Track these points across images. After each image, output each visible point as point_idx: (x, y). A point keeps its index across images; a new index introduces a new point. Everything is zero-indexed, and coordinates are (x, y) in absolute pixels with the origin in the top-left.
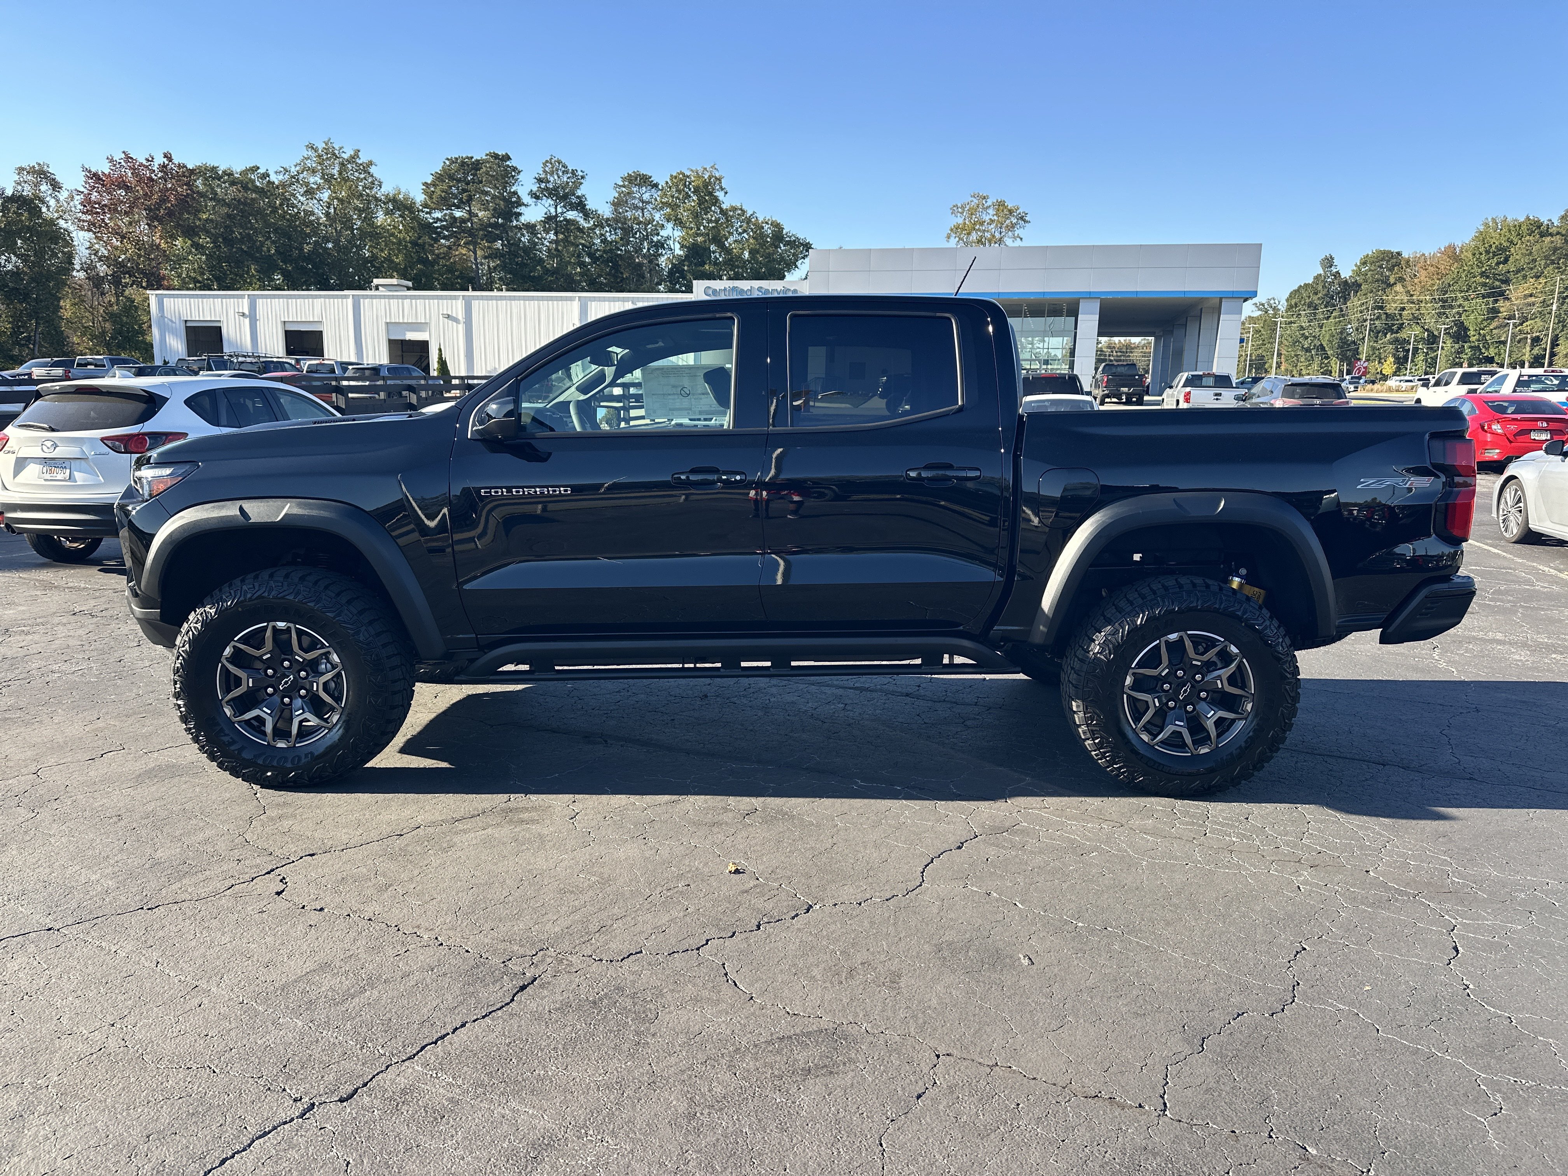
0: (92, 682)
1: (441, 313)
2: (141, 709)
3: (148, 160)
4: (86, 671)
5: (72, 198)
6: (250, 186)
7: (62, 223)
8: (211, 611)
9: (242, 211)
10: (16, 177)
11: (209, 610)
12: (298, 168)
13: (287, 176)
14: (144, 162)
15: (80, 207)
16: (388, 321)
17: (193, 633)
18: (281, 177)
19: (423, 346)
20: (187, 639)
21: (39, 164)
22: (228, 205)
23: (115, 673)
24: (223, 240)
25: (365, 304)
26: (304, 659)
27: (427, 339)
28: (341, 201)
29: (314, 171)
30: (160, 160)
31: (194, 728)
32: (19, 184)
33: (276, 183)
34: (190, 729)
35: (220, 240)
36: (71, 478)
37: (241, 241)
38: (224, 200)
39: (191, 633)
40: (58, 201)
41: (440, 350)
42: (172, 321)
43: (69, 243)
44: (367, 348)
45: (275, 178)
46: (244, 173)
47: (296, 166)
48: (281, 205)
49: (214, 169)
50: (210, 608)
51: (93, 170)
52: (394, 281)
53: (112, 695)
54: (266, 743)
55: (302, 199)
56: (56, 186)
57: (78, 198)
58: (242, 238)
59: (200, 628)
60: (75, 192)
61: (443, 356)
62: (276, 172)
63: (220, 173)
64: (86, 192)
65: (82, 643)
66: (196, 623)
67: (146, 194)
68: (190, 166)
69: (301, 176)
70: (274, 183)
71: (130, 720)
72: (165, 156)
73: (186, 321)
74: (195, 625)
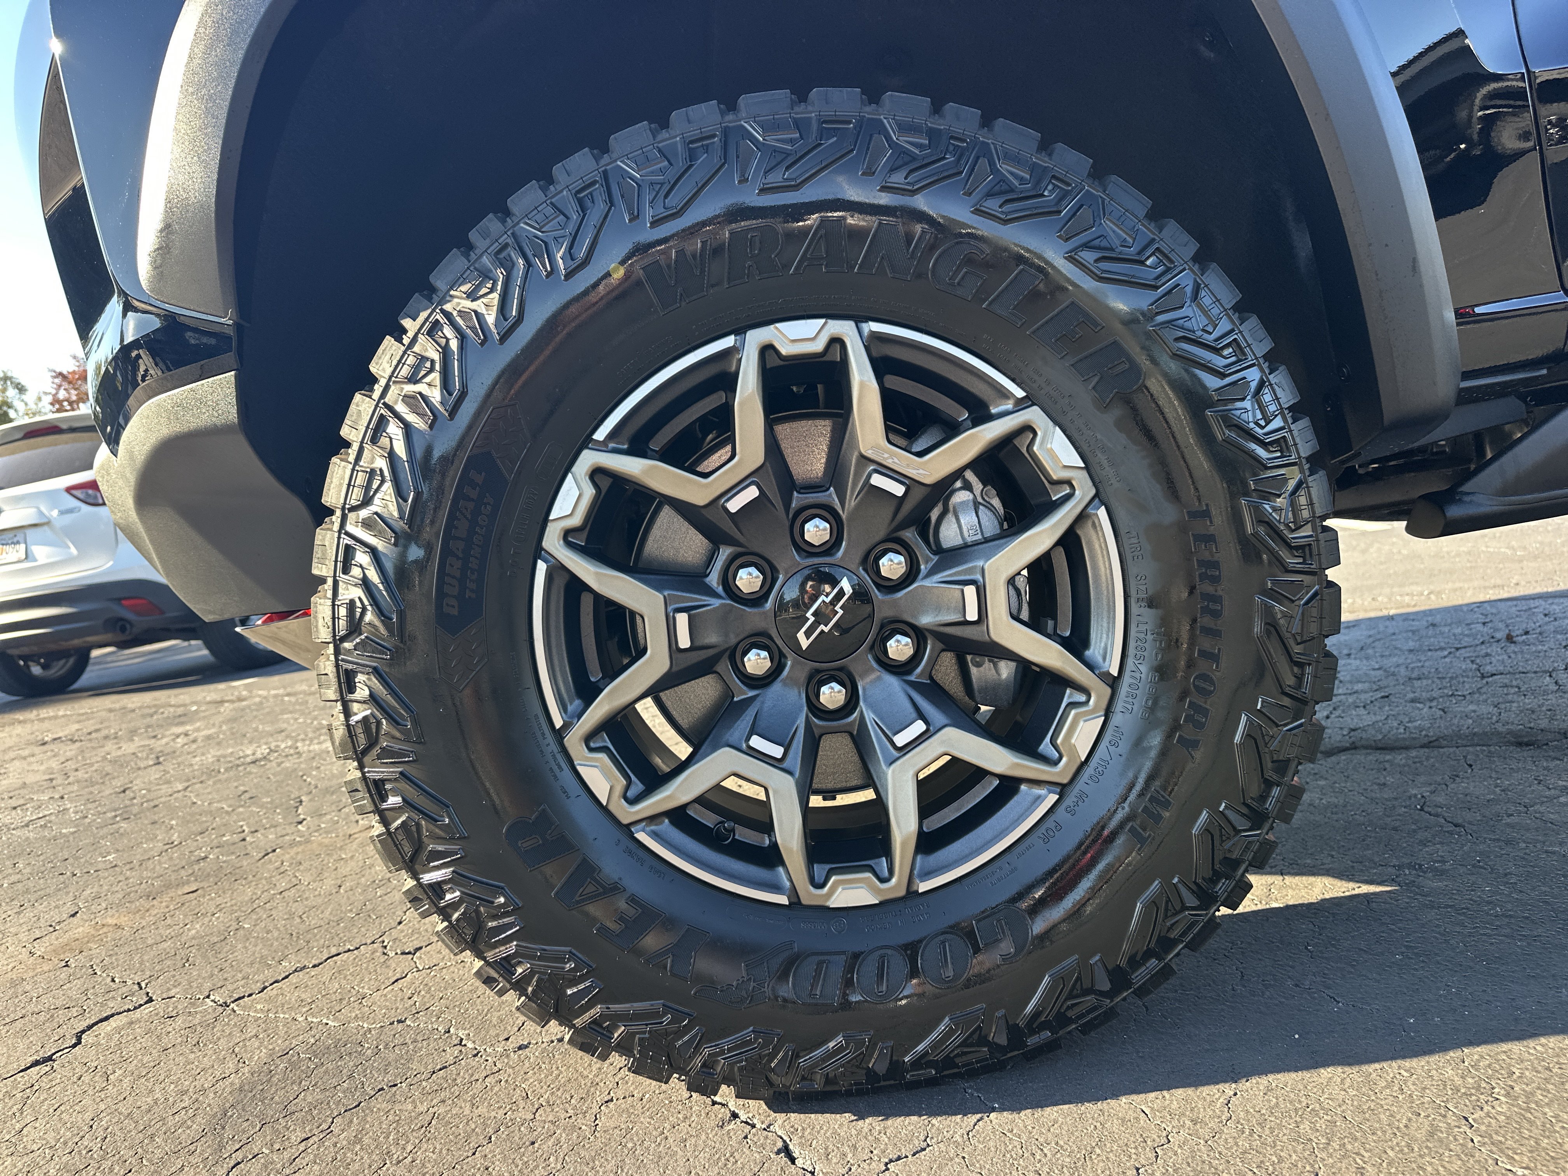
0: (65, 835)
2: (183, 873)
4: (53, 818)
5: (40, 399)
8: (478, 306)
11: (468, 304)
17: (407, 428)
20: (381, 463)
23: (115, 810)
26: (911, 483)
31: (455, 880)
34: (437, 889)
36: (28, 556)
39: (394, 429)
50: (472, 296)
51: (58, 370)
53: (109, 853)
54: (783, 900)
56: (21, 389)
57: (46, 399)
59: (435, 395)
60: (42, 393)
64: (53, 391)
65: (52, 776)
66: (413, 379)
71: (159, 906)
74: (410, 388)
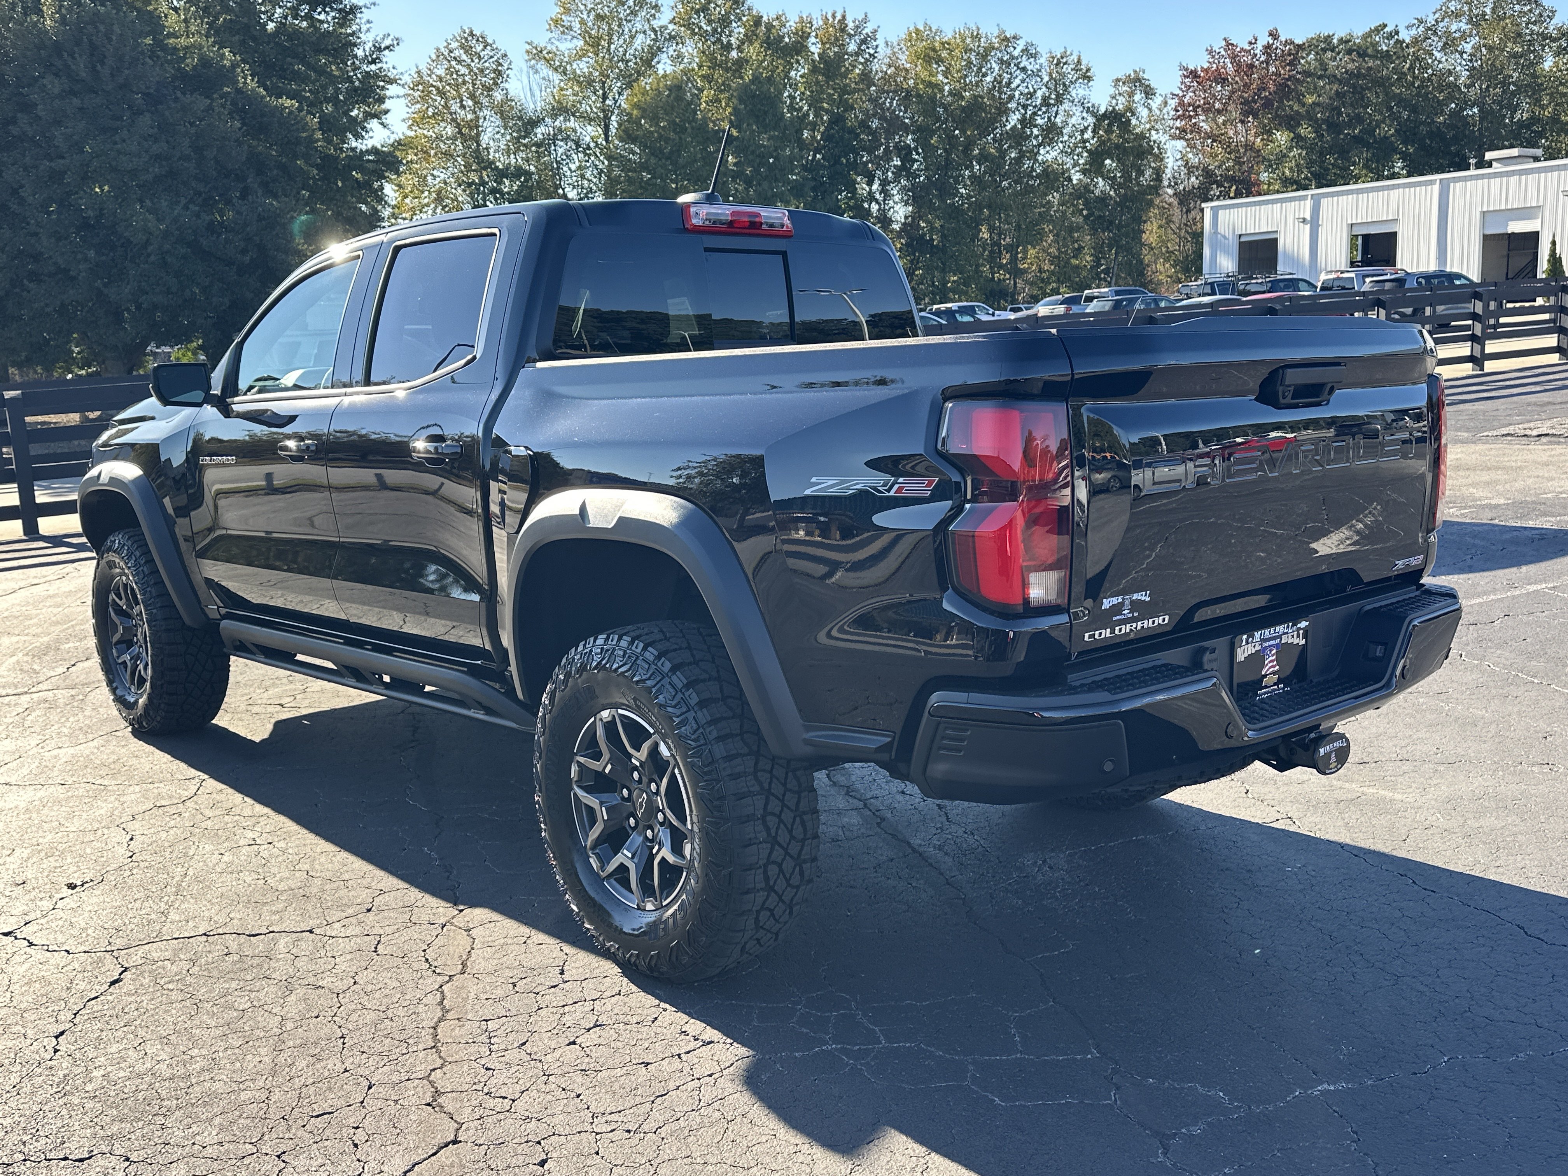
1: (1562, 189)
3: (1250, 43)
5: (1166, 104)
6: (1370, 51)
7: (1154, 136)
9: (1354, 86)
10: (1112, 91)
12: (1437, 15)
13: (1421, 29)
14: (1247, 47)
15: (1172, 113)
16: (1485, 209)
18: (1413, 32)
19: (1533, 238)
21: (1135, 72)
22: (1340, 82)
24: (1328, 127)
25: (1456, 189)
27: (1539, 229)
28: (1490, 49)
29: (1457, 15)
30: (1264, 39)
32: (1114, 97)
33: (1407, 41)
35: (1324, 127)
37: (1350, 125)
38: (1335, 76)
40: (1150, 110)
41: (1554, 243)
42: (1224, 237)
43: (1159, 158)
44: (1452, 249)
45: (1406, 36)
46: (1367, 36)
47: (1434, 13)
48: (1412, 68)
49: (1328, 39)
51: (1191, 67)
52: (1515, 152)
55: (1438, 55)
56: (1149, 92)
57: (1173, 103)
58: (1350, 121)
60: (1169, 96)
61: (1558, 251)
62: (1407, 27)
63: (1335, 41)
64: (1181, 94)
67: (1245, 85)
68: (1298, 41)
69: (1441, 25)
70: (1404, 41)
72: (1270, 35)
73: (1240, 236)
